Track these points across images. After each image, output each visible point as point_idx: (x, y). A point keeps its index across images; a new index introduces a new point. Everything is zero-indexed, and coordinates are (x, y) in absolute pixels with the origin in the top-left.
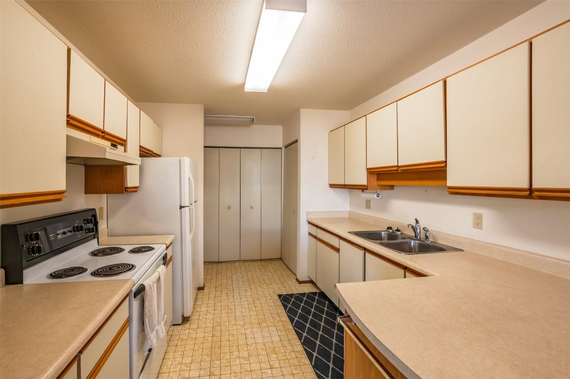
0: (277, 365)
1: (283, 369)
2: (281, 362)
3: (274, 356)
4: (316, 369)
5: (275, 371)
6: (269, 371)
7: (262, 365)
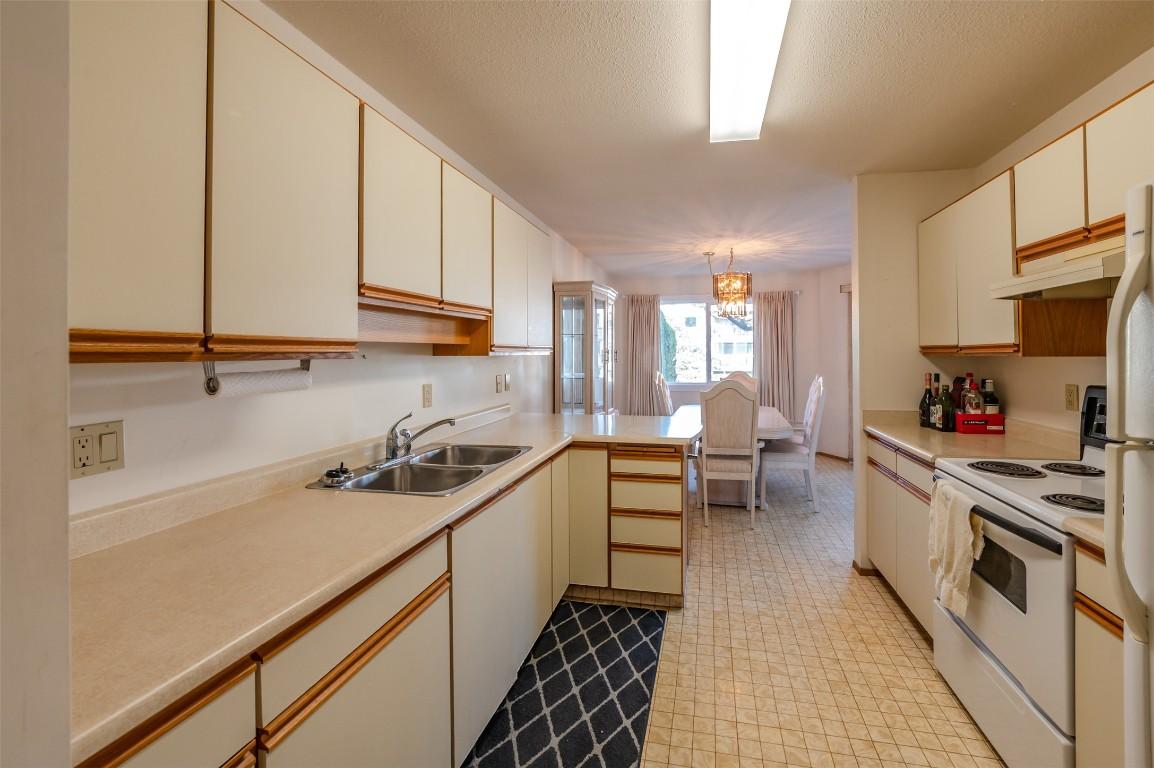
0: (722, 726)
1: (712, 714)
2: (710, 730)
3: (723, 748)
4: (646, 695)
5: (730, 716)
6: (741, 717)
7: (755, 735)
